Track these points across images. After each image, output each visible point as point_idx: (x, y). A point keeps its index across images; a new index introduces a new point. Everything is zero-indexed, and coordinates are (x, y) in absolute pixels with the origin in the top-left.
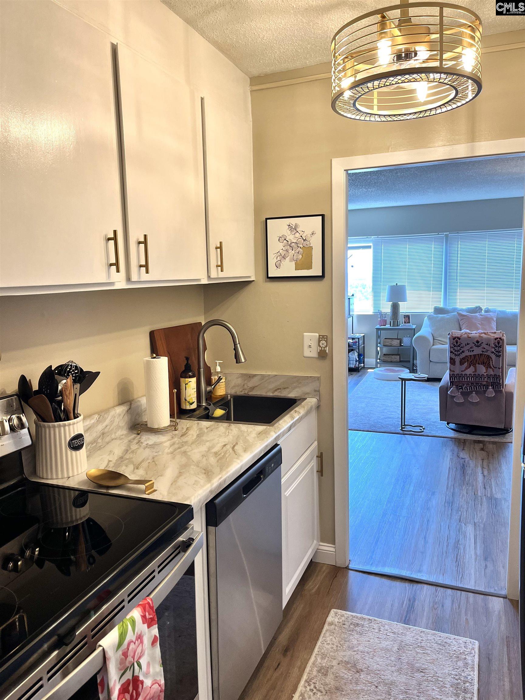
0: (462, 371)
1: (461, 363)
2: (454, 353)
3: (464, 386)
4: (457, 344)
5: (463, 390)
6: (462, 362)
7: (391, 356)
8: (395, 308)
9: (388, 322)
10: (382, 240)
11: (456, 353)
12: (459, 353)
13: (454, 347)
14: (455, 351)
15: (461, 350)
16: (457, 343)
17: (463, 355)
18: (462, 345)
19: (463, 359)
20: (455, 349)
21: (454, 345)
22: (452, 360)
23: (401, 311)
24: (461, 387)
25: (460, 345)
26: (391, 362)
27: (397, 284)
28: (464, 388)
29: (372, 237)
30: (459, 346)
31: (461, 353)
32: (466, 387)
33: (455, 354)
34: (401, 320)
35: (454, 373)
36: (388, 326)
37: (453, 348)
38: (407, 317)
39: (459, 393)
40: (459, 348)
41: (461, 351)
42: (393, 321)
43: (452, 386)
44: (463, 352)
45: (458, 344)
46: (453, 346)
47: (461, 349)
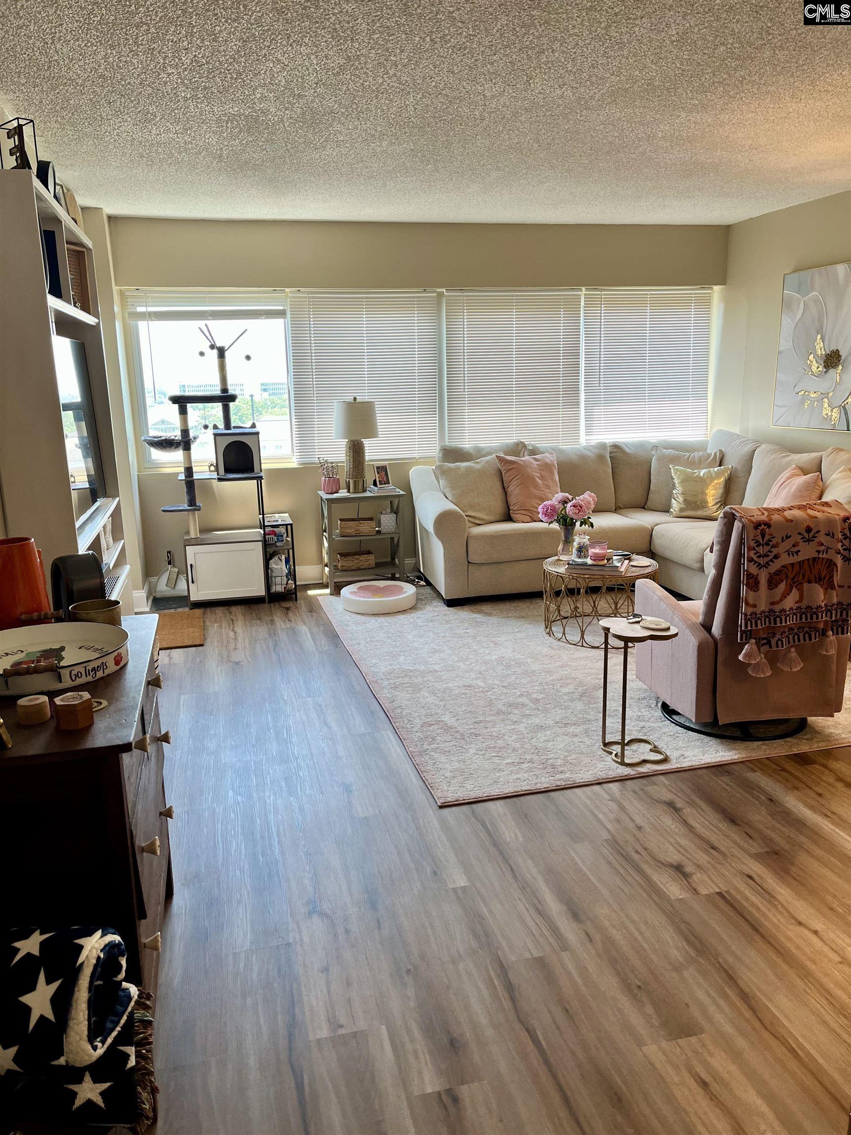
0: (772, 603)
1: (772, 583)
2: (756, 562)
3: (776, 639)
4: (763, 540)
5: (770, 647)
6: (774, 582)
7: (358, 557)
8: (356, 450)
9: (343, 484)
10: (313, 298)
11: (762, 561)
12: (767, 559)
13: (757, 546)
14: (759, 557)
15: (771, 552)
16: (763, 536)
17: (775, 567)
18: (774, 541)
19: (776, 574)
20: (758, 552)
21: (757, 542)
22: (751, 581)
23: (367, 458)
24: (765, 641)
25: (770, 540)
26: (359, 569)
27: (355, 399)
28: (773, 642)
29: (287, 290)
30: (768, 544)
31: (771, 560)
32: (779, 639)
33: (759, 564)
34: (370, 476)
35: (755, 610)
36: (343, 493)
37: (754, 549)
38: (382, 470)
39: (763, 656)
40: (767, 548)
41: (772, 555)
42: (355, 482)
43: (744, 641)
44: (776, 557)
45: (767, 537)
46: (755, 545)
47: (773, 549)
